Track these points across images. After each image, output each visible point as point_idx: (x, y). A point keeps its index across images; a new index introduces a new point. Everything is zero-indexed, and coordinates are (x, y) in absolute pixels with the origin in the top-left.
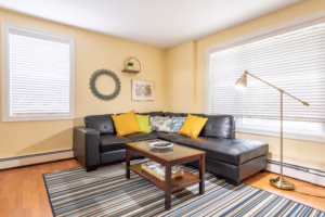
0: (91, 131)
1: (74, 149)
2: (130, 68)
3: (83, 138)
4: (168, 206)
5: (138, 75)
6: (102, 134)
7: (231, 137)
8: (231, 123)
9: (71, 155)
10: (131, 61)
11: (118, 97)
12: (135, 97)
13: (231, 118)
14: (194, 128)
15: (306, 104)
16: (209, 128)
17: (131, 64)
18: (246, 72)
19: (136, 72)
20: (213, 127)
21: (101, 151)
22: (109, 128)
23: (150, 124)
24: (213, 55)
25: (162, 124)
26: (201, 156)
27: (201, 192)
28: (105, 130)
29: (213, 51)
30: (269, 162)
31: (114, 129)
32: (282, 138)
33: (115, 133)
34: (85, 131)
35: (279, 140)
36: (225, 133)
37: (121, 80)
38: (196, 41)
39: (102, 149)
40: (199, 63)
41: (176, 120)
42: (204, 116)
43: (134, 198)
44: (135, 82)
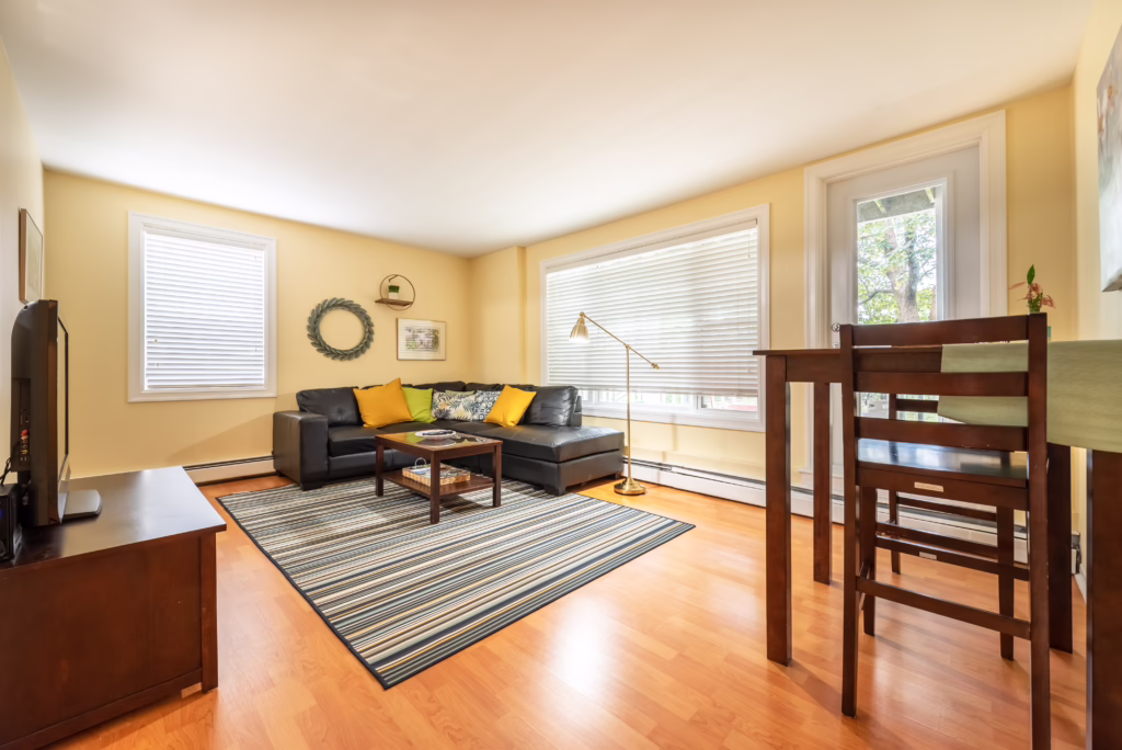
0: (310, 416)
1: (275, 456)
2: (393, 296)
3: (295, 432)
4: (435, 519)
5: (409, 310)
6: (334, 425)
7: (574, 423)
8: (574, 399)
9: (269, 466)
10: (394, 282)
11: (369, 352)
12: (404, 353)
13: (572, 390)
14: (511, 410)
15: (655, 366)
16: (537, 410)
17: (394, 289)
18: (582, 314)
19: (405, 304)
20: (543, 407)
21: (330, 454)
22: (348, 415)
23: (433, 405)
24: (551, 277)
25: (455, 405)
26: (495, 446)
27: (496, 502)
28: (339, 418)
29: (550, 269)
30: (623, 461)
31: (359, 414)
32: (629, 420)
33: (360, 422)
34: (299, 418)
35: (626, 422)
36: (562, 418)
37: (373, 320)
38: (523, 248)
39: (333, 449)
40: (529, 291)
41: (482, 397)
42: (530, 388)
43: (384, 516)
44: (403, 324)
